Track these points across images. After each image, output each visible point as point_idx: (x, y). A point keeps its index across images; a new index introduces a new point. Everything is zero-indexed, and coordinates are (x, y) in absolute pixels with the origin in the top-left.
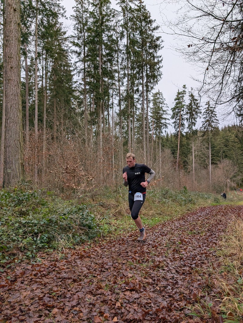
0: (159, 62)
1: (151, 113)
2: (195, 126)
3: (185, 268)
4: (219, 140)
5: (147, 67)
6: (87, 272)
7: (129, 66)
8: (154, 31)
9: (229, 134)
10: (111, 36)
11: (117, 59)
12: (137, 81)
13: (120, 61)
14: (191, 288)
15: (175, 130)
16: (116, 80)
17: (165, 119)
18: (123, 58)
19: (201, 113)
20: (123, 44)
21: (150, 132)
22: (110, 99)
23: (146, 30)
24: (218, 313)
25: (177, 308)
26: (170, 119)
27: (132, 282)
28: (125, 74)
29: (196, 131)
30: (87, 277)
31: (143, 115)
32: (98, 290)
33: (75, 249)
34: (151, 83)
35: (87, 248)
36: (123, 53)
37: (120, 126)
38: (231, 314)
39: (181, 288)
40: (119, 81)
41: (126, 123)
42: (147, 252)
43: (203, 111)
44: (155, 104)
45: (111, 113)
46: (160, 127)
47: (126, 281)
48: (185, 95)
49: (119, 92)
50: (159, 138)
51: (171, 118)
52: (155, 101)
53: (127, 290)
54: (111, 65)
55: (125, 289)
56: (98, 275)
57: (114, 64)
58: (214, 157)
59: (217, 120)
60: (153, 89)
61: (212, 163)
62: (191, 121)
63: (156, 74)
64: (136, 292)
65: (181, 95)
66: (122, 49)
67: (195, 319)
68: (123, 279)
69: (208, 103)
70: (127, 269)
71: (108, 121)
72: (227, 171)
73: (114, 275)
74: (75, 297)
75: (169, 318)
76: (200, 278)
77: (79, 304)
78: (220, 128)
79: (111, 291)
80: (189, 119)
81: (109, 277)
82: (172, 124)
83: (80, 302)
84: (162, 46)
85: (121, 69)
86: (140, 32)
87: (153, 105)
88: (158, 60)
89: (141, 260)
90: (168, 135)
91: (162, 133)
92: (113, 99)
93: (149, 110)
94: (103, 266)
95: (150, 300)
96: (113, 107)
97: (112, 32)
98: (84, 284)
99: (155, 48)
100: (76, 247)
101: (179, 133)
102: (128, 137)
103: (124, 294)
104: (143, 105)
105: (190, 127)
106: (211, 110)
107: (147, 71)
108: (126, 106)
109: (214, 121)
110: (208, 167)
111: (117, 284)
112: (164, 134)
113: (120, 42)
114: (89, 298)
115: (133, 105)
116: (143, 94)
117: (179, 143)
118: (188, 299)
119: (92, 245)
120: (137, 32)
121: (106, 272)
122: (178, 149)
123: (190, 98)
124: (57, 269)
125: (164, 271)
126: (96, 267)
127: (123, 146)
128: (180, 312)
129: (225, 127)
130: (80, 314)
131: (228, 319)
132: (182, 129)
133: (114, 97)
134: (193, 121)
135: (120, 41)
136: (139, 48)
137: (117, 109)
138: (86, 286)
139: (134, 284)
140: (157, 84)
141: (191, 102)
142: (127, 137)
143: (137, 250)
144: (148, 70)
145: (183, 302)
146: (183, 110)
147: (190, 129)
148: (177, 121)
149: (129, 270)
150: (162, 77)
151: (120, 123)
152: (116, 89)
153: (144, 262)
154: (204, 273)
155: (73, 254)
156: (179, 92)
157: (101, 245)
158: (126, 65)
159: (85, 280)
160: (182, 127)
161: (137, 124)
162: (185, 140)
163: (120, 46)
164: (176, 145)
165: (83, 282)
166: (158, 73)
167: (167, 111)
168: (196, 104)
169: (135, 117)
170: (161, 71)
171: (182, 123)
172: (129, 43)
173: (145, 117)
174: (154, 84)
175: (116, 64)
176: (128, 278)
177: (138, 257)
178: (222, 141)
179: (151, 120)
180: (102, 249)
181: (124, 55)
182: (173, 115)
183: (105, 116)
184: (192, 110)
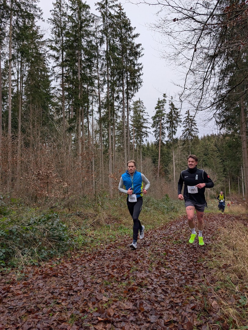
0: (139, 69)
1: (132, 121)
2: (175, 135)
4: (199, 149)
5: (127, 74)
6: (49, 297)
7: (109, 72)
8: (134, 39)
9: (209, 143)
10: (91, 41)
11: (96, 65)
12: (117, 88)
13: (100, 66)
14: (183, 313)
15: (155, 139)
16: (95, 87)
17: (146, 127)
18: (103, 64)
19: (181, 121)
20: (103, 50)
21: (131, 141)
22: (89, 107)
23: (126, 37)
26: (150, 127)
28: (104, 81)
29: (177, 139)
30: (48, 304)
31: (123, 124)
32: (59, 324)
33: (40, 266)
34: (132, 90)
35: (55, 265)
36: (103, 59)
37: (100, 133)
40: (99, 87)
41: (107, 132)
42: (127, 267)
43: (183, 120)
44: (136, 112)
45: (90, 120)
46: (141, 136)
47: (99, 308)
48: (165, 104)
49: (99, 99)
50: (140, 146)
51: (152, 127)
52: (136, 109)
53: (100, 322)
54: (91, 71)
55: (97, 321)
56: (63, 300)
57: (94, 70)
59: (196, 129)
60: (134, 97)
62: (171, 129)
65: (161, 104)
66: (102, 55)
68: (96, 305)
69: (188, 112)
70: (102, 291)
71: (87, 129)
73: (85, 300)
76: (193, 298)
78: (200, 137)
79: (79, 326)
82: (152, 133)
84: (142, 54)
85: (101, 74)
86: (120, 39)
87: (133, 113)
88: (139, 68)
89: (120, 277)
90: (148, 144)
91: (143, 142)
92: (92, 106)
93: (130, 119)
94: (72, 287)
96: (92, 114)
97: (91, 38)
98: (41, 316)
99: (135, 55)
100: (41, 263)
101: (160, 142)
103: (96, 329)
104: (124, 113)
105: (170, 136)
106: (191, 119)
107: (127, 78)
108: (106, 113)
109: (194, 130)
111: (87, 313)
112: (145, 143)
113: (100, 48)
115: (113, 113)
116: (124, 102)
117: (160, 151)
119: (62, 261)
120: (117, 38)
121: (75, 296)
122: (159, 158)
123: (171, 107)
124: (10, 295)
125: (148, 291)
126: (63, 289)
127: (104, 155)
129: (204, 136)
132: (162, 138)
133: (94, 104)
134: (173, 130)
135: (99, 47)
136: (119, 55)
137: (97, 116)
138: (44, 318)
140: (138, 91)
141: (172, 111)
142: (108, 145)
143: (116, 265)
144: (128, 77)
146: (163, 119)
147: (170, 137)
148: (158, 130)
149: (104, 291)
150: (142, 85)
151: (100, 131)
152: (96, 96)
153: (123, 279)
154: (197, 291)
155: (36, 273)
156: (160, 100)
157: (74, 259)
158: (106, 71)
159: (44, 309)
160: (162, 136)
161: (117, 133)
162: (165, 149)
163: (100, 52)
164: (157, 154)
165: (41, 313)
166: (139, 80)
167: (147, 120)
168: (176, 113)
169: (116, 125)
170: (141, 79)
171: (162, 132)
172: (109, 49)
173: (126, 126)
174: (135, 91)
175: (96, 70)
176: (102, 303)
177: (116, 273)
178: (202, 150)
179: (132, 128)
180: (73, 264)
181: (104, 61)
182: (153, 124)
183: (84, 124)
184: (172, 119)
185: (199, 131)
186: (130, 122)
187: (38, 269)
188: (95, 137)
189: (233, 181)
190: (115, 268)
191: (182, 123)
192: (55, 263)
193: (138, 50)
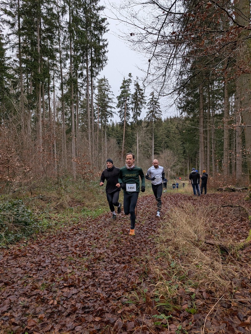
0: (105, 46)
1: (97, 100)
2: (139, 116)
3: (125, 258)
4: (162, 131)
5: (91, 50)
6: (21, 272)
7: (72, 46)
8: (99, 11)
9: (171, 126)
10: (52, 9)
11: (58, 37)
12: (81, 64)
13: (62, 39)
14: (129, 276)
15: (120, 119)
16: (57, 61)
17: (111, 107)
19: (145, 103)
20: (65, 20)
21: (96, 121)
22: (51, 82)
23: (90, 8)
24: (152, 298)
25: (115, 298)
26: (115, 107)
27: (71, 278)
28: (67, 55)
29: (141, 121)
31: (87, 102)
32: (33, 291)
33: (8, 248)
34: (96, 68)
35: (23, 247)
36: (66, 31)
37: (62, 111)
38: (162, 297)
39: (120, 277)
40: (61, 62)
41: (70, 109)
42: (88, 245)
43: (147, 102)
44: (100, 90)
45: (52, 96)
46: (106, 116)
47: (64, 278)
48: (130, 84)
49: (61, 75)
50: (104, 127)
51: (116, 107)
52: (100, 87)
53: (65, 287)
54: (52, 43)
55: (63, 286)
56: (34, 274)
57: (56, 42)
58: (157, 148)
59: (160, 111)
60: (98, 75)
61: (154, 154)
62: (136, 111)
63: (101, 59)
64: (74, 287)
65: (127, 84)
66: (64, 26)
67: (131, 307)
68: (62, 276)
70: (66, 265)
71: (48, 106)
72: (168, 160)
73: (52, 273)
74: (7, 301)
75: (107, 309)
76: (138, 265)
77: (10, 309)
78: (163, 119)
79: (48, 290)
80: (134, 109)
81: (47, 275)
82: (117, 113)
83: (12, 306)
84: (107, 29)
85: (63, 48)
86: (84, 9)
87: (98, 91)
88: (104, 44)
89: (82, 254)
90: (113, 124)
91: (108, 122)
92: (54, 81)
93: (94, 97)
94: (40, 264)
95: (89, 293)
96: (54, 91)
97: (52, 5)
98: (17, 287)
99: (100, 29)
100: (9, 246)
101: (125, 123)
102: (72, 125)
103: (62, 292)
104: (88, 91)
105: (135, 117)
106: (155, 101)
107: (91, 54)
108: (69, 90)
109: (157, 112)
110: (151, 157)
111: (55, 282)
112: (109, 123)
113: (62, 18)
114: (23, 301)
115: (76, 90)
116: (88, 79)
117: (124, 133)
118: (126, 288)
119: (29, 243)
121: (43, 271)
122: (124, 139)
123: (136, 87)
125: (104, 263)
126: (33, 266)
127: (66, 134)
128: (117, 301)
129: (167, 118)
130: (11, 320)
131: (160, 302)
132: (127, 119)
133: (55, 79)
134: (138, 111)
135: (61, 16)
136: (82, 27)
137: (58, 93)
138: (20, 288)
139: (73, 279)
140: (102, 70)
141: (137, 91)
142: (70, 124)
143: (78, 244)
144: (93, 53)
145: (121, 291)
146: (128, 99)
147: (135, 119)
148: (122, 110)
149: (68, 265)
150: (107, 63)
151: (62, 109)
152: (58, 71)
153: (85, 255)
154: (142, 260)
155: (6, 254)
156: (125, 80)
157: (40, 241)
158: (68, 45)
159: (18, 282)
160: (127, 117)
161: (81, 111)
162: (130, 130)
163: (62, 23)
164: (122, 135)
165: (17, 284)
166: (103, 58)
167: (112, 99)
168: (141, 94)
169: (80, 103)
170: (106, 56)
171: (127, 113)
172: (71, 20)
173: (90, 104)
174: (99, 69)
175: (57, 42)
176: (67, 274)
177: (79, 251)
178: (164, 132)
179: (96, 107)
180: (39, 245)
181: (66, 33)
182: (119, 104)
183: (45, 100)
184: (137, 99)
185: (162, 113)
186: (95, 101)
187: (7, 251)
188: (57, 114)
189: (192, 162)
190: (77, 246)
191: (147, 104)
192: (22, 245)
193: (104, 24)
